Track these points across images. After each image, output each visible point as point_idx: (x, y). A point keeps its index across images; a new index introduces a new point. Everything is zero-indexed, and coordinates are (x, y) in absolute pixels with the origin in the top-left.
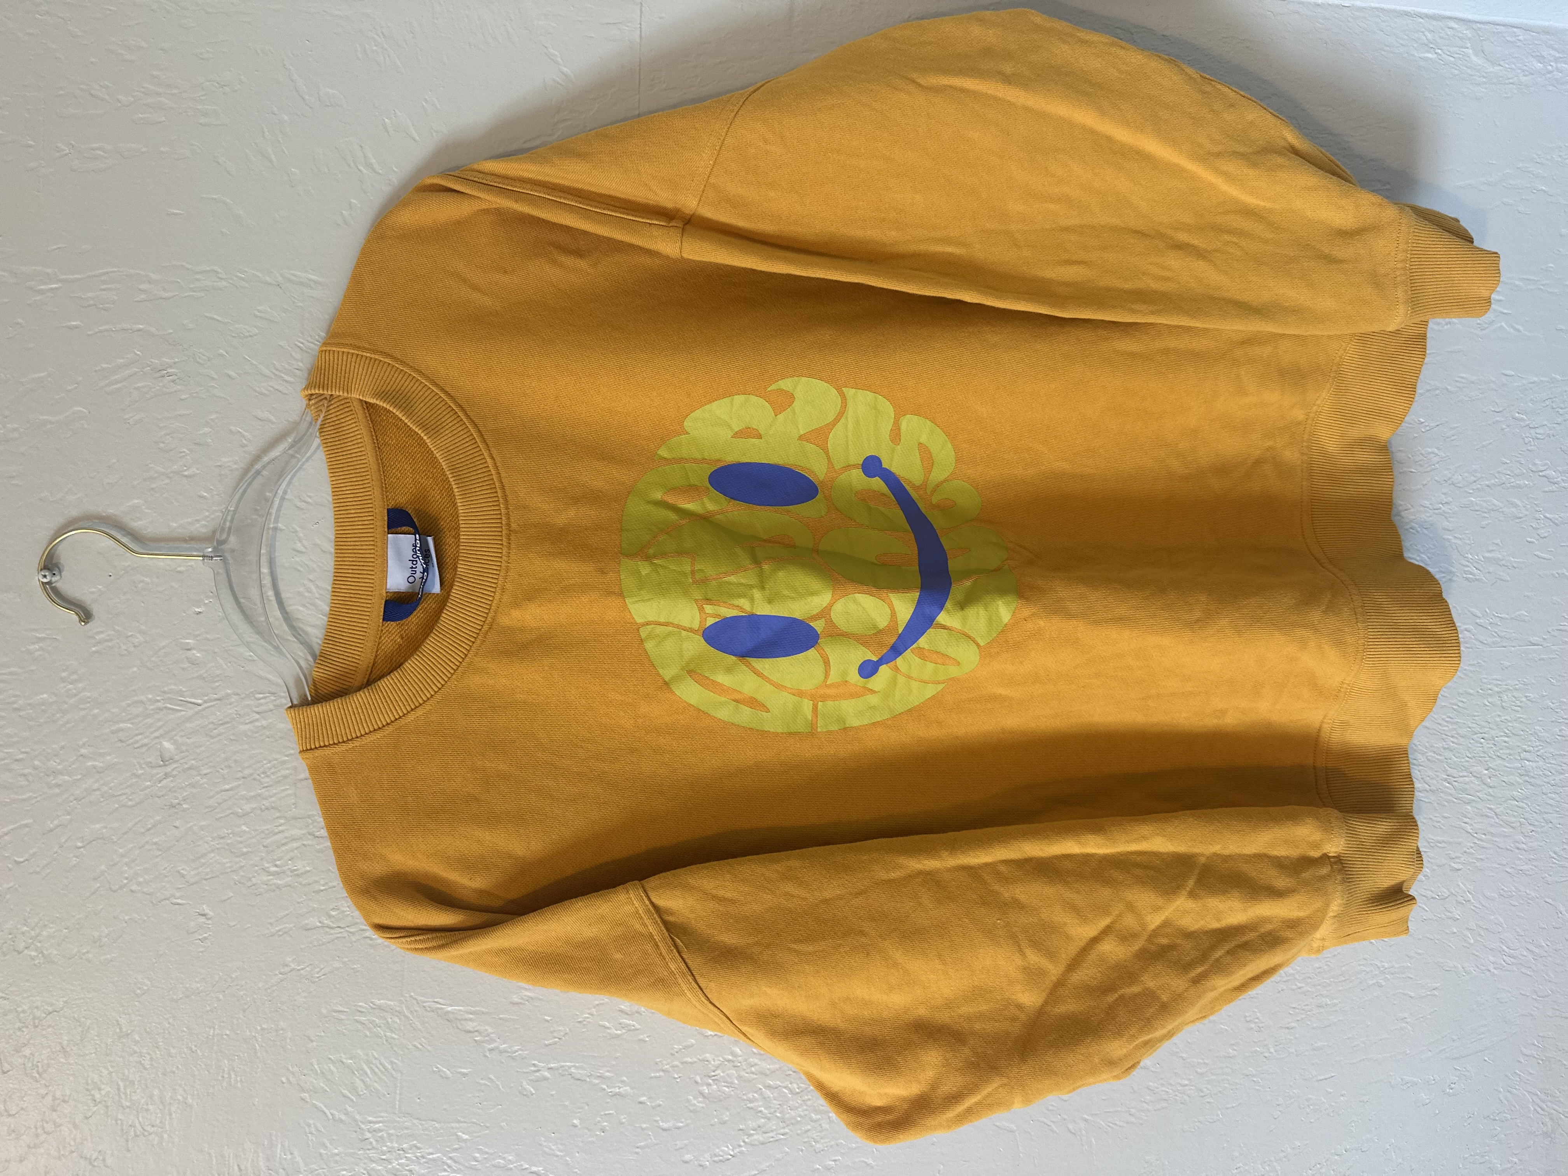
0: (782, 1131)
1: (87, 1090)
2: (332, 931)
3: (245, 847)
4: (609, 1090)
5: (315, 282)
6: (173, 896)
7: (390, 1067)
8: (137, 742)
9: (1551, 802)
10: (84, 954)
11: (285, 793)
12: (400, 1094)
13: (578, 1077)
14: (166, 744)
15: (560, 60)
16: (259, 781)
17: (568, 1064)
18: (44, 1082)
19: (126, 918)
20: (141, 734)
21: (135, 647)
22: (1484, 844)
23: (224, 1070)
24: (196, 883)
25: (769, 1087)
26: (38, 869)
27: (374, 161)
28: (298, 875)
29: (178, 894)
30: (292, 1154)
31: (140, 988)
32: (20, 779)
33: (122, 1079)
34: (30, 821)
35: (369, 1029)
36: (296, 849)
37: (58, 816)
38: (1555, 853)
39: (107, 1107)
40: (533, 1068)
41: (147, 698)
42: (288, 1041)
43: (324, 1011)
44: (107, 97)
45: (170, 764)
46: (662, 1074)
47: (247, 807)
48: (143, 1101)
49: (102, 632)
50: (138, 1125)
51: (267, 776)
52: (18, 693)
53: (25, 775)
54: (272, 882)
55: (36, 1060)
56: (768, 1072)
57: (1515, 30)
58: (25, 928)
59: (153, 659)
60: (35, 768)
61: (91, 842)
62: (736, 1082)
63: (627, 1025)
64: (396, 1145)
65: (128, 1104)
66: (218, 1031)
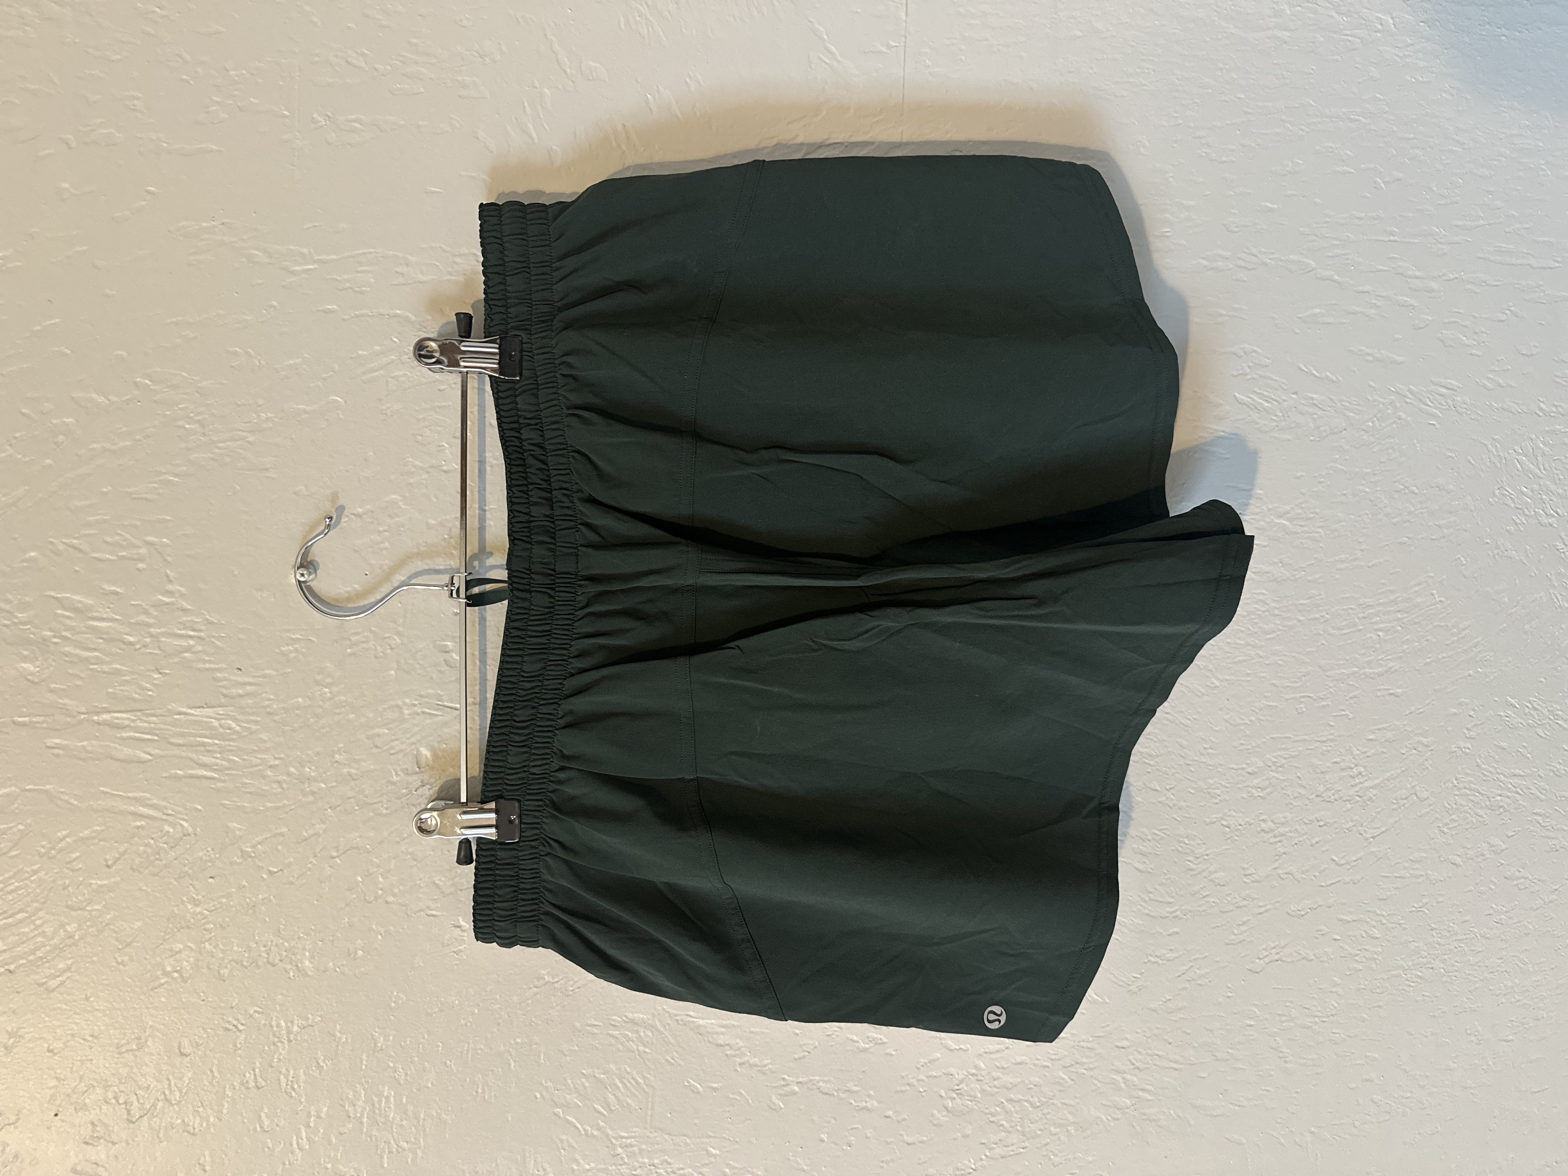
0: (1023, 1145)
1: (343, 1107)
4: (856, 1104)
6: (429, 908)
7: (640, 1081)
8: (392, 748)
10: (339, 967)
12: (652, 1109)
13: (826, 1091)
14: (422, 751)
15: (825, 37)
17: (817, 1078)
18: (297, 1097)
19: (382, 930)
20: (397, 740)
23: (478, 1085)
24: (451, 894)
25: (1010, 1100)
26: (292, 879)
27: (636, 140)
29: (433, 906)
30: (544, 1170)
31: (395, 1002)
32: (275, 786)
33: (377, 1095)
34: (284, 830)
35: (622, 1044)
37: (313, 825)
39: (362, 1123)
40: (783, 1083)
41: (404, 703)
42: (542, 1056)
43: (578, 1025)
44: (363, 65)
45: (426, 771)
46: (908, 1088)
48: (397, 1118)
49: (357, 634)
52: (272, 697)
53: (279, 782)
58: (281, 941)
59: (411, 662)
60: (289, 774)
61: (345, 852)
62: (979, 1095)
63: (874, 1039)
64: (646, 1160)
66: (472, 1045)
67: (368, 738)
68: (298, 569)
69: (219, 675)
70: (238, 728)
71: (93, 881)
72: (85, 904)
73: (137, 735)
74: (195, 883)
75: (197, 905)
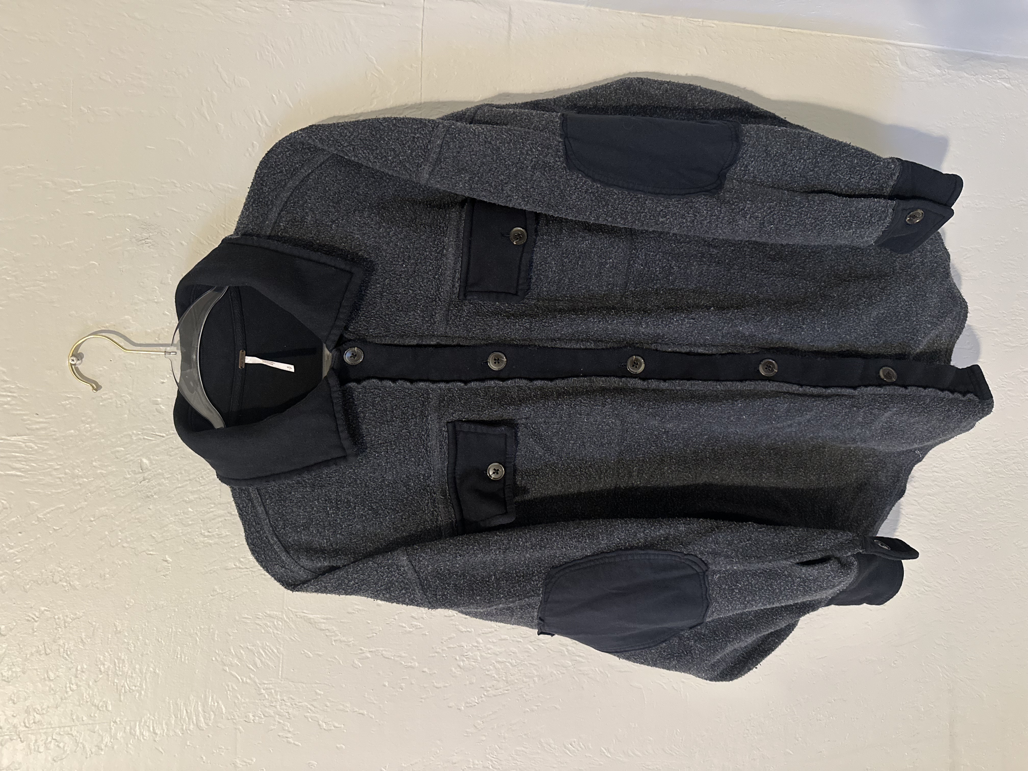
0: (506, 688)
1: (97, 665)
2: (242, 571)
3: (191, 521)
5: (231, 189)
6: (148, 550)
7: (276, 651)
8: (127, 459)
9: (950, 496)
10: (95, 584)
11: (214, 489)
12: (282, 667)
13: (387, 656)
14: (145, 461)
15: (375, 62)
16: (199, 482)
17: (381, 649)
18: (70, 660)
19: (120, 563)
20: (129, 454)
21: (126, 402)
22: (913, 521)
23: (178, 653)
24: (161, 542)
25: (498, 662)
26: (67, 534)
27: (267, 119)
28: (222, 537)
29: (150, 549)
30: (218, 703)
31: (128, 605)
32: (57, 480)
33: (117, 659)
34: (63, 505)
35: (264, 629)
36: (221, 521)
37: (80, 502)
38: (953, 526)
39: (108, 675)
40: (360, 652)
41: (133, 433)
42: (216, 636)
43: (237, 618)
44: (110, 80)
45: (146, 472)
46: (436, 654)
47: (191, 497)
48: (129, 672)
49: (106, 394)
50: (126, 686)
51: (204, 479)
52: (56, 430)
53: (60, 478)
54: (206, 542)
55: (66, 646)
56: (498, 653)
57: (924, 50)
58: (60, 569)
59: (137, 410)
60: (66, 474)
62: (479, 658)
63: (416, 625)
65: (121, 673)
66: (174, 630)
69: (25, 417)
70: (36, 448)
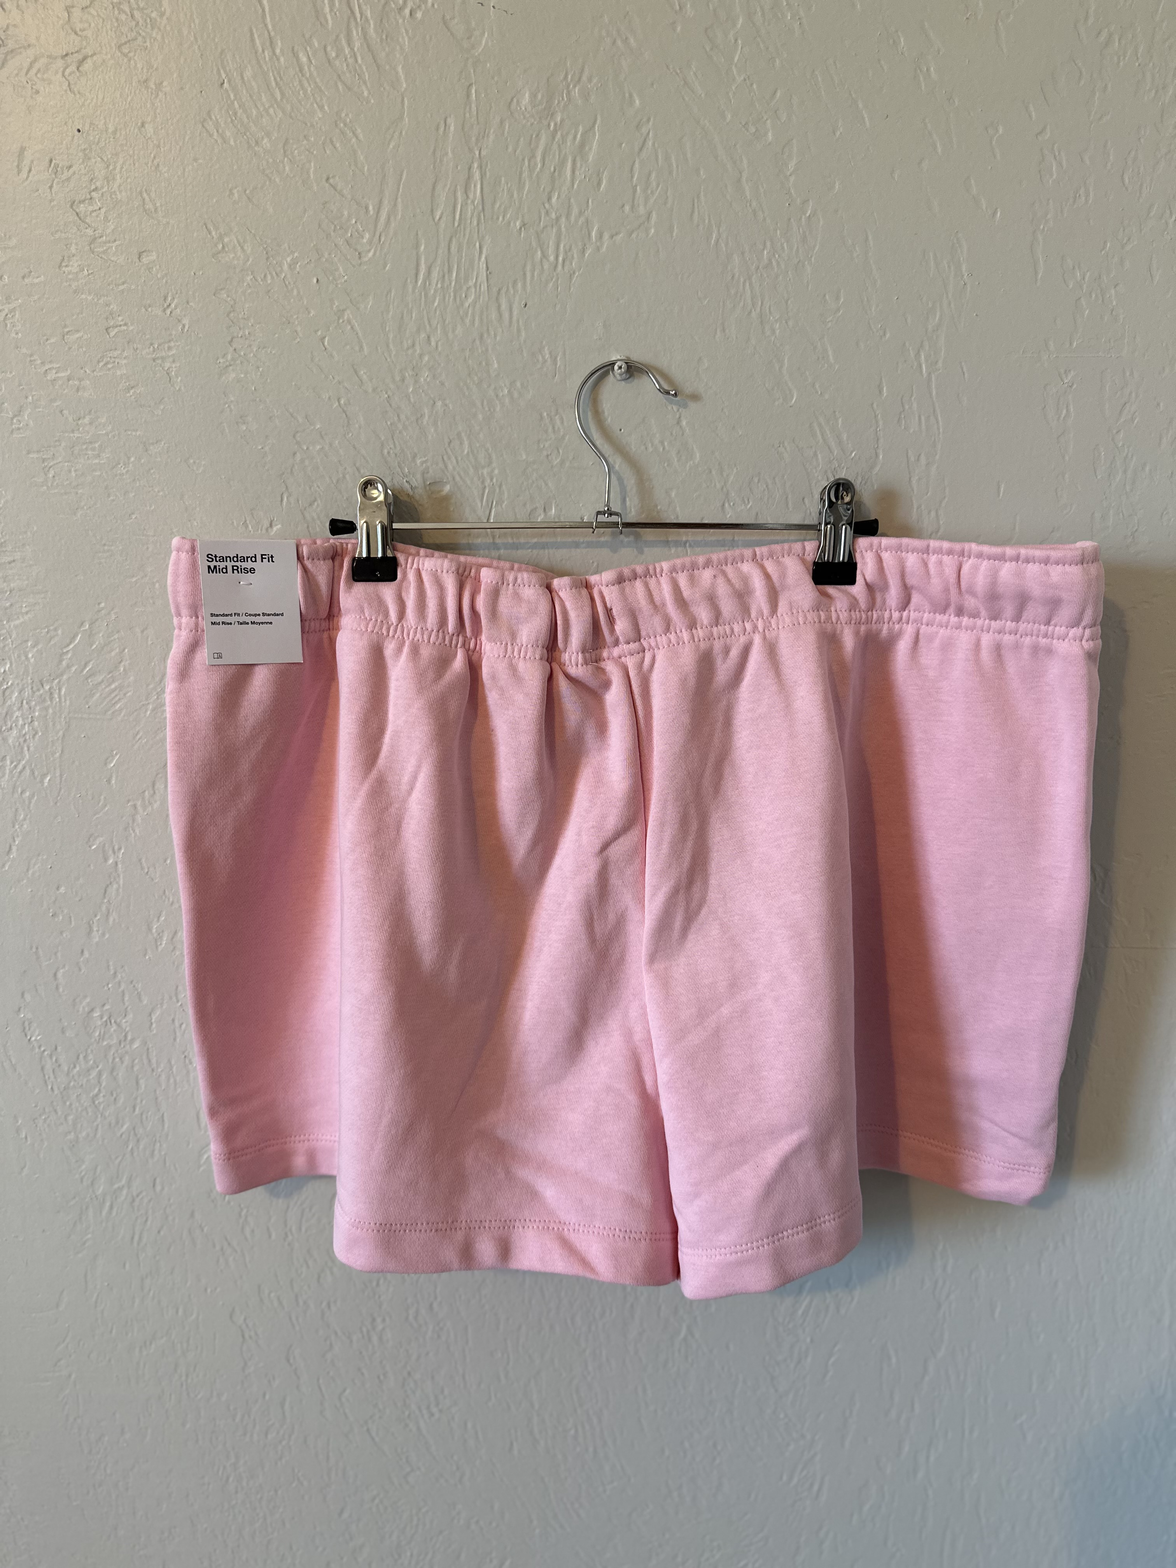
64: (37, 714)
67: (459, 435)
68: (626, 363)
71: (312, 164)
72: (290, 157)
73: (459, 207)
74: (312, 265)
75: (290, 266)
